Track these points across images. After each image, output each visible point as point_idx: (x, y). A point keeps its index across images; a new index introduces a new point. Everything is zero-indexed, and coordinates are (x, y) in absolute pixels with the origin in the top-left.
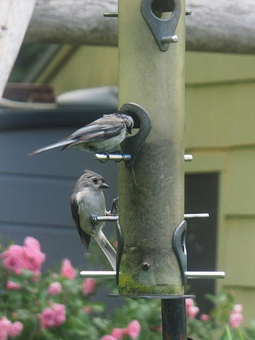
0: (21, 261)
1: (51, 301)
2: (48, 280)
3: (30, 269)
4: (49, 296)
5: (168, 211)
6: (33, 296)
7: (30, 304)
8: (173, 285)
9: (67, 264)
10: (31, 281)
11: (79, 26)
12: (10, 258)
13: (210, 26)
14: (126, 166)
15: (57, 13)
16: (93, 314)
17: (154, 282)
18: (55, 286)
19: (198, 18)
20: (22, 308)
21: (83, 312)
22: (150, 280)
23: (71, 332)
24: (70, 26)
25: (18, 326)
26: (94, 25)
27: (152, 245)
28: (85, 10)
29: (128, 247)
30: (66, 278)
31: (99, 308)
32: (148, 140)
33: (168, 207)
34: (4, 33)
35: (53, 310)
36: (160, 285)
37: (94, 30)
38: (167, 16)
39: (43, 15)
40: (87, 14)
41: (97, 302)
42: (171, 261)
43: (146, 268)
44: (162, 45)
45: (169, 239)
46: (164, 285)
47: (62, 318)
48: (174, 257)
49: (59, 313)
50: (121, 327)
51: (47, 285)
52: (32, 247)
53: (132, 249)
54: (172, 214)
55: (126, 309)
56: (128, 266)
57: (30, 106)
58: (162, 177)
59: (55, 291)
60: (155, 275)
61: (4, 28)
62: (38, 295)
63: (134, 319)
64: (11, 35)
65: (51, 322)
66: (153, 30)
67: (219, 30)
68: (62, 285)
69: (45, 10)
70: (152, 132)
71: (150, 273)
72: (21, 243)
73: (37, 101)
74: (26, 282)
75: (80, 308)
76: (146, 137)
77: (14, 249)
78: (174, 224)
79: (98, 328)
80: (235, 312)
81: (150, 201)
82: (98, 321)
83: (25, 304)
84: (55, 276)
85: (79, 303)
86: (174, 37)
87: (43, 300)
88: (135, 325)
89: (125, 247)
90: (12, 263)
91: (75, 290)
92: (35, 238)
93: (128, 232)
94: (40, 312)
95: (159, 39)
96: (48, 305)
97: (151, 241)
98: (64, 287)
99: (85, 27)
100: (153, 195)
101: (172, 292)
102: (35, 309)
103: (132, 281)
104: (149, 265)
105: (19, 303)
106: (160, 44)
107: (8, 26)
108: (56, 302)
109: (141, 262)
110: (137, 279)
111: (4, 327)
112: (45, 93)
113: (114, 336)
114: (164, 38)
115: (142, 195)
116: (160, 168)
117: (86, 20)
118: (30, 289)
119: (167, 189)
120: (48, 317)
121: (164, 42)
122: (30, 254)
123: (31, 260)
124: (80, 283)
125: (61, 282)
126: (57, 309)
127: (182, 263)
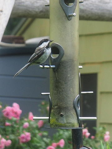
0: (11, 113)
1: (24, 131)
2: (23, 122)
3: (15, 117)
4: (24, 129)
5: (72, 90)
6: (17, 129)
7: (15, 132)
8: (74, 123)
9: (31, 114)
10: (16, 122)
11: (35, 10)
12: (6, 112)
13: (92, 9)
14: (53, 71)
15: (25, 4)
16: (43, 136)
17: (65, 122)
18: (26, 124)
19: (87, 6)
20: (12, 134)
21: (38, 136)
22: (64, 121)
23: (33, 144)
24: (31, 10)
25: (9, 142)
26: (41, 9)
27: (64, 105)
28: (37, 3)
29: (54, 106)
30: (31, 121)
31: (45, 134)
32: (63, 59)
33: (72, 89)
34: (1, 13)
35: (25, 135)
36: (68, 123)
37: (41, 12)
38: (71, 5)
39: (19, 5)
40: (38, 5)
41: (45, 131)
42: (73, 112)
43: (62, 116)
44: (69, 17)
45: (72, 103)
46: (70, 123)
47: (29, 139)
48: (74, 111)
49: (28, 136)
50: (56, 142)
51: (23, 124)
52: (16, 107)
53: (56, 107)
54: (73, 92)
55: (57, 134)
56: (54, 115)
57: (14, 45)
58: (69, 75)
59: (26, 126)
60: (66, 119)
61: (2, 11)
62: (18, 128)
63: (62, 138)
64: (5, 14)
65: (24, 140)
66: (65, 11)
67: (96, 11)
68: (29, 124)
69: (20, 3)
70: (64, 56)
71: (64, 118)
72: (11, 106)
73: (17, 43)
74: (14, 123)
75: (37, 134)
76: (62, 58)
77: (8, 108)
78: (74, 96)
79: (46, 143)
80: (106, 135)
81: (63, 86)
82: (45, 139)
83: (13, 132)
84: (26, 120)
85: (37, 131)
86: (74, 14)
87: (21, 130)
88: (62, 141)
89: (52, 107)
90: (8, 114)
91: (35, 126)
92: (17, 103)
93: (54, 100)
94: (19, 136)
95: (67, 15)
96: (23, 132)
97: (64, 104)
98: (30, 125)
99: (37, 10)
100: (65, 83)
101: (73, 126)
102: (18, 134)
103: (56, 121)
104: (63, 114)
105: (10, 132)
106: (68, 17)
107: (3, 10)
108: (27, 131)
109: (60, 113)
110: (58, 121)
111: (3, 142)
112: (21, 40)
113: (53, 146)
114: (70, 14)
115: (60, 83)
116: (68, 71)
117: (38, 7)
118: (15, 125)
119: (71, 81)
120: (23, 138)
121: (70, 16)
122: (15, 110)
123: (16, 113)
124: (37, 123)
125: (29, 122)
126: (27, 134)
127: (78, 113)
